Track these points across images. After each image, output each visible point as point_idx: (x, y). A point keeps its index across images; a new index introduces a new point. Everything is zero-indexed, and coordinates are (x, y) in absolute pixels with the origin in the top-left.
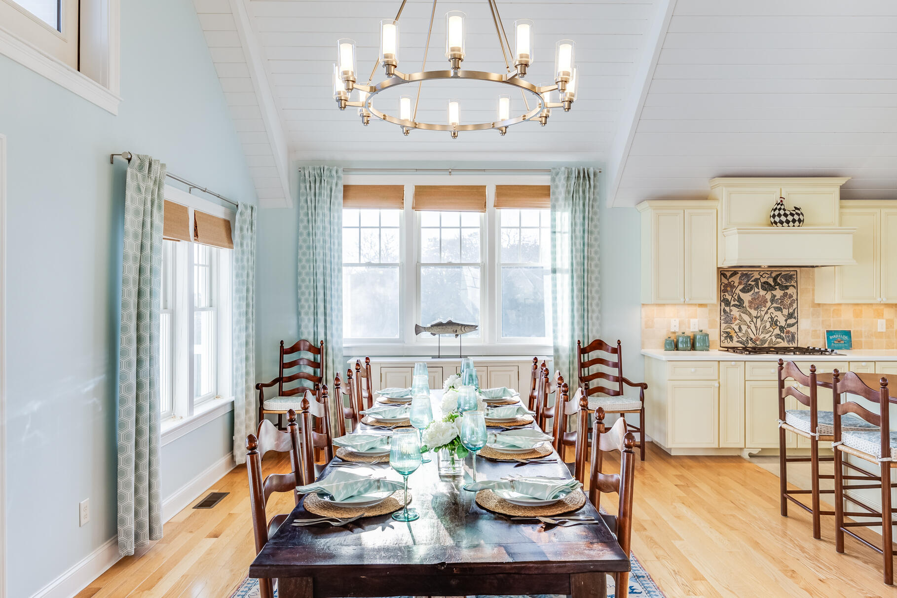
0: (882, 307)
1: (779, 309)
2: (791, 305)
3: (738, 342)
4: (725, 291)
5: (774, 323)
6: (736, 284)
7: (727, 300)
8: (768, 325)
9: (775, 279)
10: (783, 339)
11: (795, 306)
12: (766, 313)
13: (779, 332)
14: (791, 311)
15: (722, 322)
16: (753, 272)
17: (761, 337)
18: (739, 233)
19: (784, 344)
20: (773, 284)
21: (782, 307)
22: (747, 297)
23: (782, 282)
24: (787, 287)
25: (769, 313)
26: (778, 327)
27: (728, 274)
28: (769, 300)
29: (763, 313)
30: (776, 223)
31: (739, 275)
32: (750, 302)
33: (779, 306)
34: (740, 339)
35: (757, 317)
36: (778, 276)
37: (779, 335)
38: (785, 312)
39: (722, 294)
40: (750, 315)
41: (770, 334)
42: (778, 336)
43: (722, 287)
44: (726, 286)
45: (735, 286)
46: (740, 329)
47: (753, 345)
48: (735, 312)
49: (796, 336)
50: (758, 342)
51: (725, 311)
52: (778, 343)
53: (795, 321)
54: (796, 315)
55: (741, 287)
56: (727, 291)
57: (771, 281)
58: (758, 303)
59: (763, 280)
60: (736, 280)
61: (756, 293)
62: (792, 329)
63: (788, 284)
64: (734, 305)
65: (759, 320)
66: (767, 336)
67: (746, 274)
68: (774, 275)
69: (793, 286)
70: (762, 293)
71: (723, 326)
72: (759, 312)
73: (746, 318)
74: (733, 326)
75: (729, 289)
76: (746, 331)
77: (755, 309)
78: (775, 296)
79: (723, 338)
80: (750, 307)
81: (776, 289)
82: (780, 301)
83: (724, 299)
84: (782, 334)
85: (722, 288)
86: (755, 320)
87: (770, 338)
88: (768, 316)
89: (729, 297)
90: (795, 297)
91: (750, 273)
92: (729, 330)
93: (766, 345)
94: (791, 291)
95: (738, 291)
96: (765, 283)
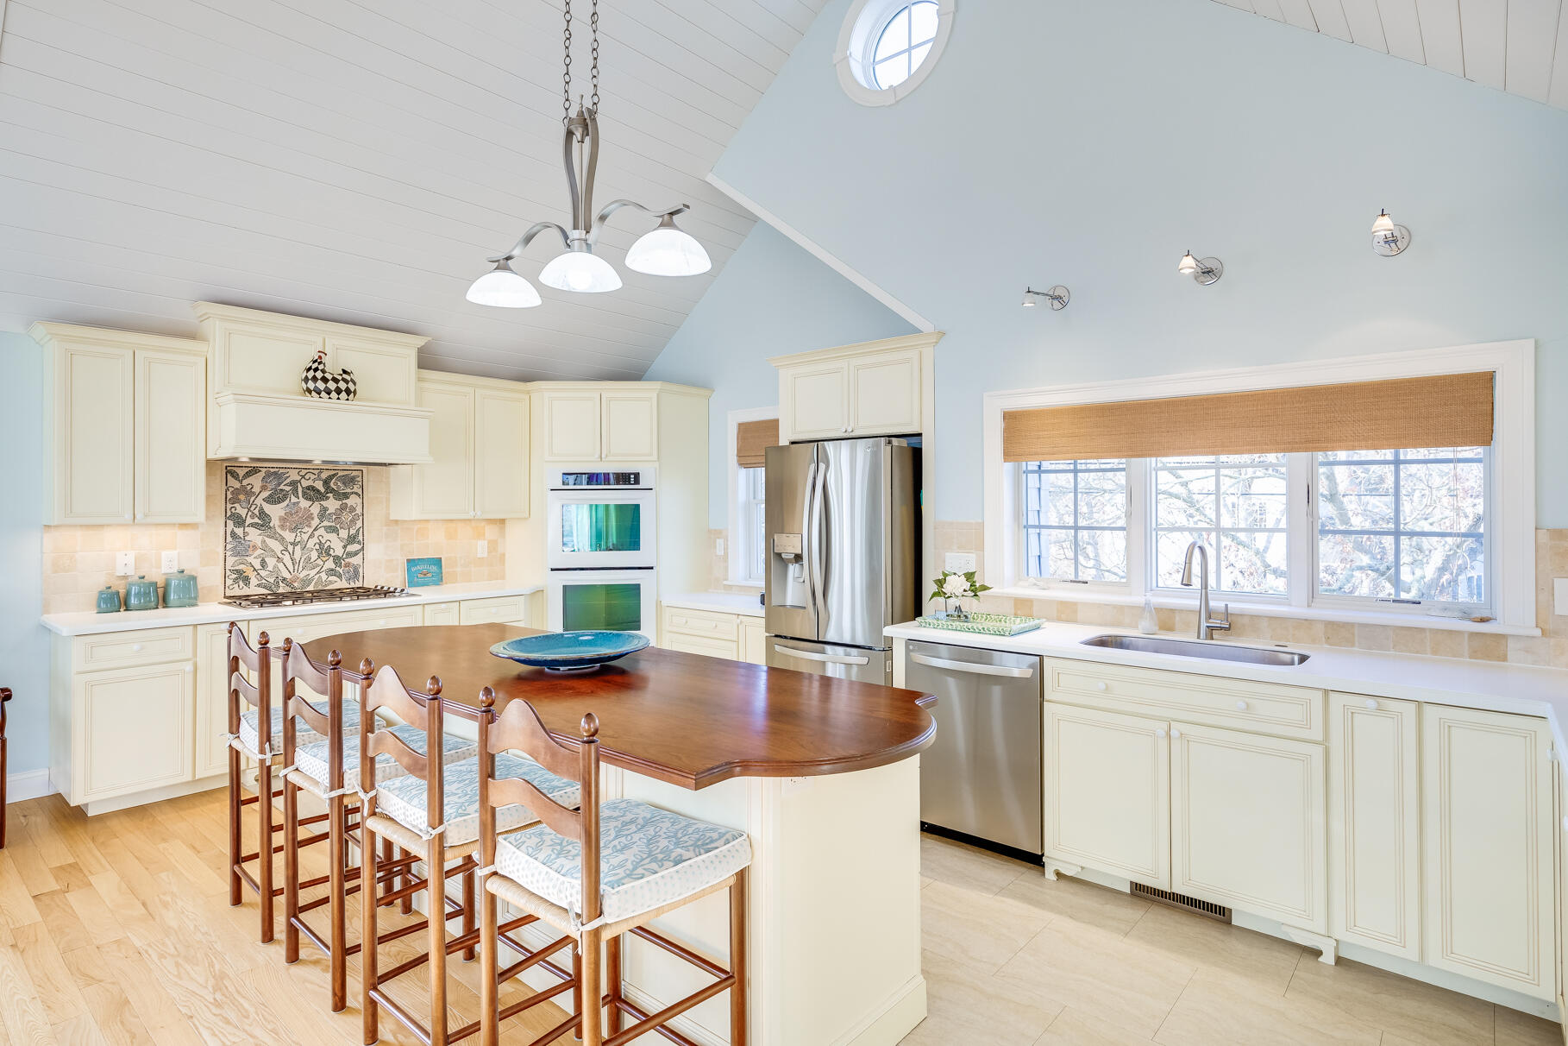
0: (483, 524)
1: (334, 530)
2: (353, 521)
3: (258, 585)
4: (234, 500)
5: (324, 551)
6: (256, 489)
7: (239, 516)
8: (314, 555)
9: (326, 482)
10: (340, 577)
11: (359, 523)
12: (311, 536)
13: (333, 566)
14: (353, 532)
15: (228, 553)
16: (286, 470)
17: (302, 576)
18: (237, 401)
19: (342, 584)
20: (323, 490)
21: (338, 526)
22: (276, 512)
23: (338, 487)
24: (346, 496)
25: (316, 536)
26: (332, 558)
27: (241, 473)
28: (315, 515)
29: (305, 537)
30: (309, 391)
31: (262, 474)
32: (282, 519)
33: (333, 524)
34: (263, 581)
35: (294, 544)
36: (331, 477)
37: (332, 570)
38: (344, 534)
39: (229, 506)
40: (282, 540)
41: (317, 569)
42: (331, 572)
43: (228, 493)
44: (236, 492)
45: (254, 493)
46: (263, 563)
47: (287, 589)
48: (254, 536)
49: (361, 570)
50: (295, 584)
51: (233, 534)
52: (331, 582)
53: (360, 547)
54: (361, 537)
55: (265, 494)
56: (238, 501)
57: (319, 486)
58: (296, 522)
59: (305, 483)
60: (255, 482)
61: (294, 504)
62: (355, 561)
63: (349, 490)
64: (252, 525)
65: (298, 548)
66: (313, 573)
67: (275, 473)
68: (324, 475)
69: (356, 493)
70: (304, 503)
71: (231, 560)
72: (299, 534)
73: (276, 546)
74: (250, 559)
75: (242, 497)
76: (274, 567)
77: (292, 530)
78: (326, 509)
79: (229, 582)
80: (282, 527)
81: (328, 498)
82: (334, 517)
83: (233, 515)
84: (337, 569)
85: (229, 496)
86: (290, 548)
87: (317, 576)
88: (315, 540)
89: (242, 512)
90: (359, 510)
91: (281, 470)
92: (241, 567)
93: (311, 588)
94: (352, 501)
95: (259, 501)
96: (308, 488)
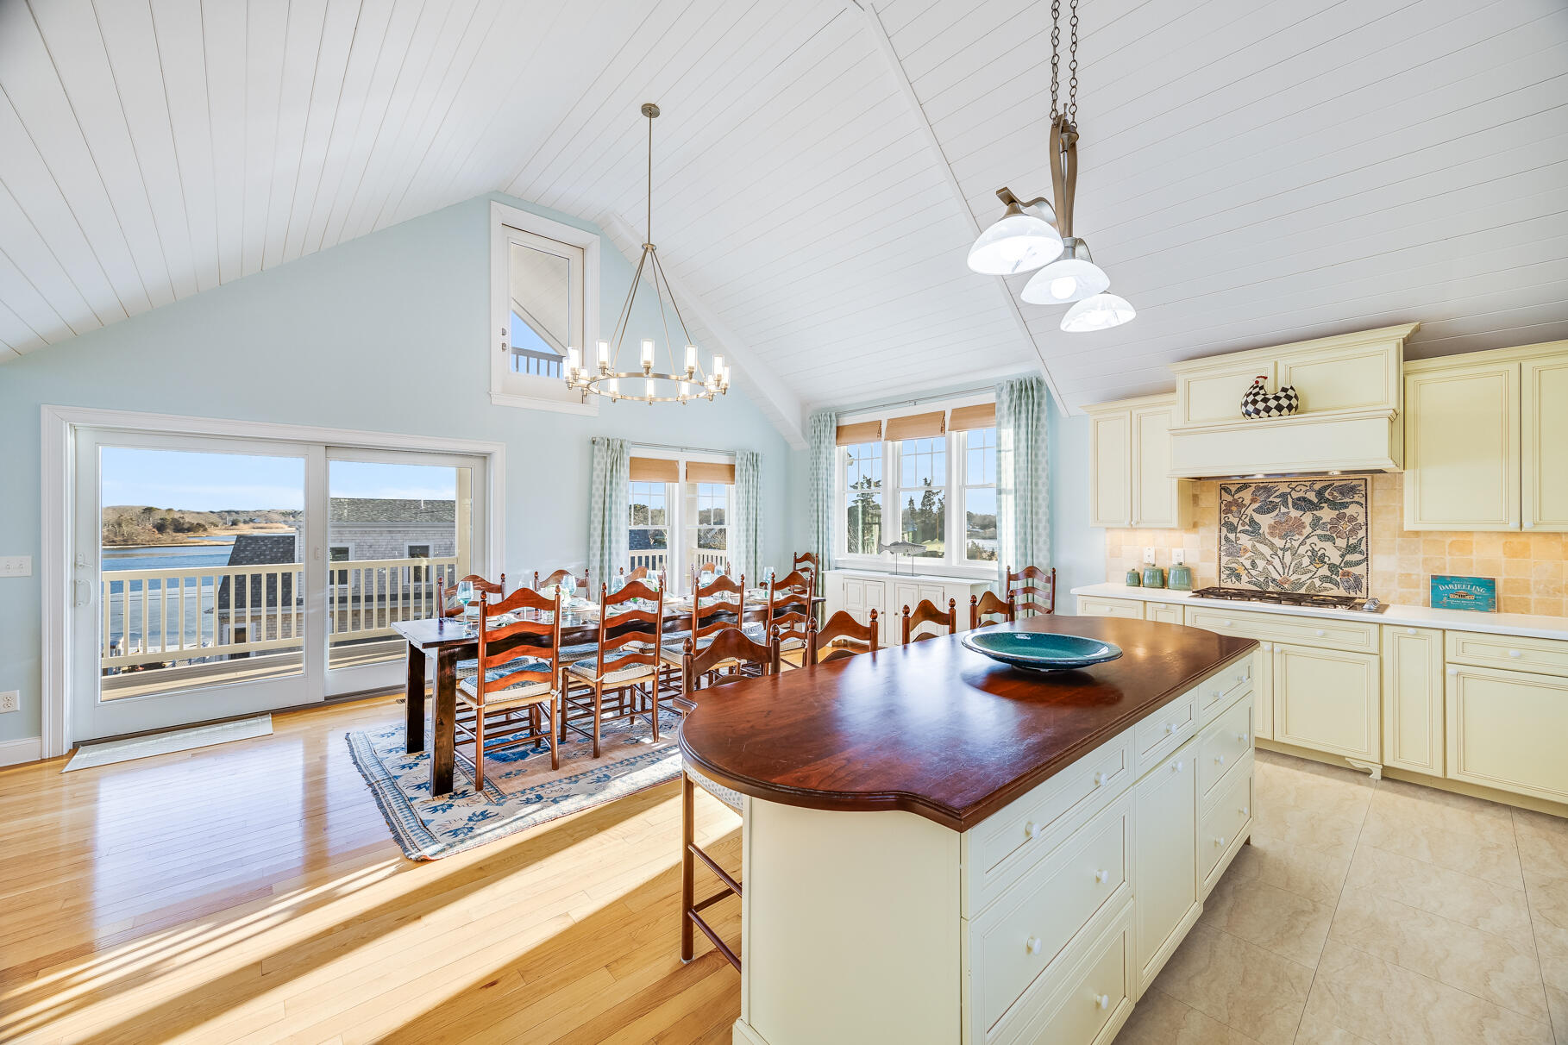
1: (1327, 538)
2: (1354, 531)
3: (1249, 582)
4: (1228, 511)
5: (1318, 558)
6: (1247, 502)
7: (1232, 524)
8: (1306, 561)
9: (1320, 493)
10: (1337, 584)
11: (1361, 533)
12: (1303, 543)
13: (1329, 574)
14: (1352, 541)
15: (1222, 554)
16: (1276, 484)
17: (1293, 578)
19: (1339, 592)
20: (1316, 501)
21: (1334, 535)
22: (1265, 521)
23: (1335, 497)
24: (1345, 505)
25: (1308, 543)
26: (1326, 566)
27: (1233, 489)
28: (1307, 524)
29: (1296, 544)
30: (1249, 413)
31: (1251, 489)
32: (1272, 527)
33: (1328, 533)
34: (1254, 579)
35: (1284, 550)
36: (1326, 488)
37: (1327, 577)
38: (1341, 543)
39: (1223, 516)
40: (1271, 545)
41: (1310, 575)
42: (1324, 579)
43: (1223, 506)
44: (1229, 504)
45: (1245, 505)
46: (1254, 564)
47: (1278, 589)
48: (1245, 540)
49: (1364, 581)
50: (1286, 586)
51: (1227, 539)
52: (1325, 589)
53: (1363, 557)
54: (1363, 547)
55: (1255, 506)
56: (1231, 512)
57: (1312, 496)
58: (1288, 529)
59: (1295, 495)
60: (1247, 496)
61: (1284, 514)
62: (1356, 570)
63: (1348, 500)
64: (1243, 532)
65: (1288, 554)
66: (1304, 577)
67: (1265, 487)
68: (1317, 487)
69: (1357, 503)
70: (1294, 513)
71: (1225, 559)
72: (1289, 541)
73: (1266, 551)
74: (1241, 560)
75: (1234, 509)
76: (1264, 569)
77: (1281, 537)
78: (1319, 519)
79: (1224, 576)
80: (1272, 534)
81: (1322, 508)
82: (1329, 526)
83: (1226, 523)
84: (1333, 576)
85: (1223, 508)
86: (1280, 553)
87: (1310, 581)
88: (1307, 547)
89: (1235, 521)
90: (1361, 520)
91: (1270, 485)
92: (1234, 565)
93: (1302, 591)
94: (1351, 510)
95: (1249, 511)
96: (1299, 499)
